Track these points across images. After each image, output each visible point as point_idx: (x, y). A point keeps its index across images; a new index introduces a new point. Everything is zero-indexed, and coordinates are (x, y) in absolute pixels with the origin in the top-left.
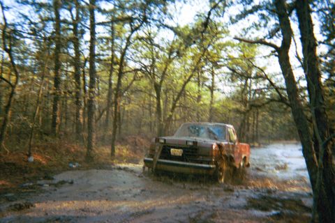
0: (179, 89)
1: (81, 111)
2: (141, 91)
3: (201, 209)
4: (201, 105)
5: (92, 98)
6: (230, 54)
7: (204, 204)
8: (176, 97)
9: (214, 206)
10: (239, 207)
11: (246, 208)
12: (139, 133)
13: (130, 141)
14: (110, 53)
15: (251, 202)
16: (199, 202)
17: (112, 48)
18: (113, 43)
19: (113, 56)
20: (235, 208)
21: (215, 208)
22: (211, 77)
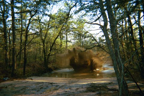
0: (53, 42)
1: (8, 53)
2: (36, 43)
3: (68, 94)
4: (63, 48)
5: (14, 47)
6: (73, 26)
7: (69, 91)
8: (52, 45)
9: (73, 92)
10: (84, 92)
11: (86, 92)
12: (35, 61)
13: (32, 65)
14: (21, 26)
15: (88, 89)
16: (67, 91)
17: (21, 24)
18: (22, 22)
19: (22, 27)
20: (82, 92)
21: (74, 93)
22: (65, 36)
